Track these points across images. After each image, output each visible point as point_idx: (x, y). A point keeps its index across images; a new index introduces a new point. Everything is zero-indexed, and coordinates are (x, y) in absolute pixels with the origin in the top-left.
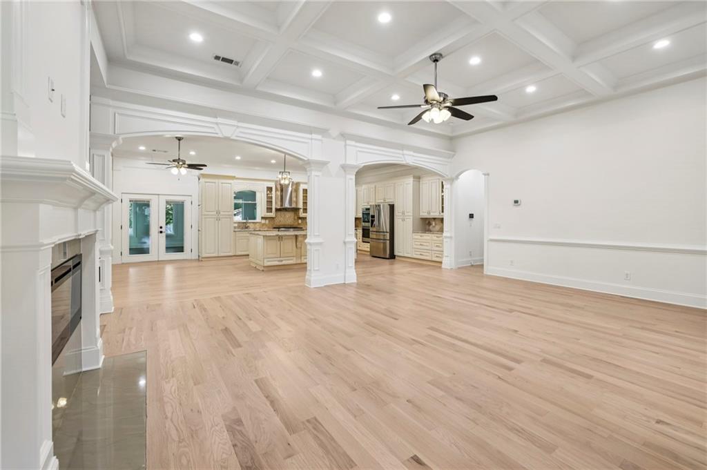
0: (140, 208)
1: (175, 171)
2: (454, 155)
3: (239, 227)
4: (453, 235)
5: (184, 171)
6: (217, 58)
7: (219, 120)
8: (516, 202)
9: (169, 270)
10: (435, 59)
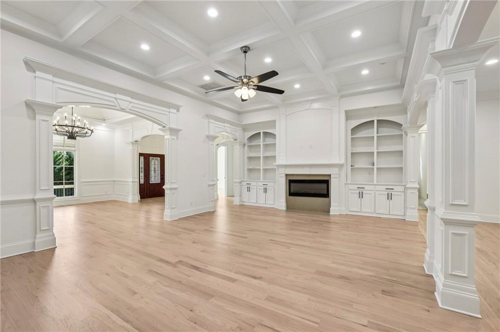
10: (246, 50)
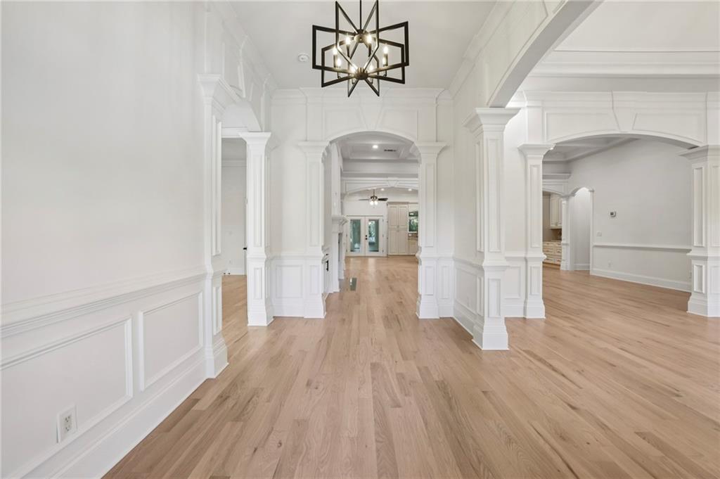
0: (356, 224)
1: (372, 203)
2: (570, 176)
3: (412, 236)
4: (569, 242)
5: (376, 202)
6: (385, 150)
7: (389, 178)
8: (612, 214)
9: (371, 261)
